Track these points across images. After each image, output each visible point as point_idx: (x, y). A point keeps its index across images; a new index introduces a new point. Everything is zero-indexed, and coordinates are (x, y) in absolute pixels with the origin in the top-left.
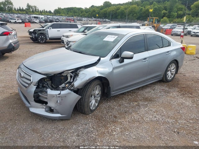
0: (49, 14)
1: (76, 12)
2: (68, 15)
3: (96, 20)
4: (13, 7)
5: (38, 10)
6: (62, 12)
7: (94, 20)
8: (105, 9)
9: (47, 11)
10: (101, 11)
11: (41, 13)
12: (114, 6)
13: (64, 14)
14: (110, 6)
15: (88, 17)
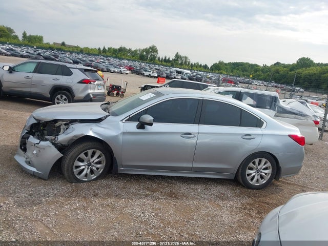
0: (203, 69)
1: (246, 71)
2: (232, 74)
3: (276, 87)
4: (158, 56)
5: (189, 62)
6: (223, 68)
7: (272, 87)
8: (300, 70)
9: (201, 65)
10: (291, 73)
11: (192, 67)
12: (318, 67)
13: (227, 71)
14: (309, 66)
15: (265, 80)
